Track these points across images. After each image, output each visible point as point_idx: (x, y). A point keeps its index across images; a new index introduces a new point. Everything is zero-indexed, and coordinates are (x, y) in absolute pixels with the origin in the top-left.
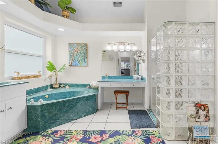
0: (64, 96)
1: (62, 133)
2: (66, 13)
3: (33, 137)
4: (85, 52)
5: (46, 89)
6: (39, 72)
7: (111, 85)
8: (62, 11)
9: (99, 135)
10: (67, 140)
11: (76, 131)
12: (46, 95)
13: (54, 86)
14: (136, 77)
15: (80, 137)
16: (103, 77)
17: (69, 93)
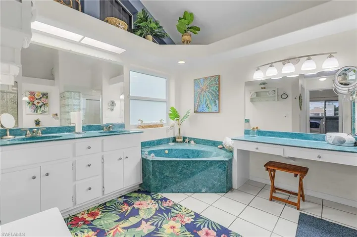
0: (186, 154)
1: (170, 205)
2: (186, 38)
3: (144, 195)
4: (216, 89)
5: (168, 143)
6: (161, 121)
7: (257, 149)
8: (182, 36)
9: (216, 233)
10: (171, 216)
11: (187, 209)
12: (165, 150)
13: (177, 140)
14: (333, 138)
15: (188, 220)
16: (247, 132)
17: (193, 152)
